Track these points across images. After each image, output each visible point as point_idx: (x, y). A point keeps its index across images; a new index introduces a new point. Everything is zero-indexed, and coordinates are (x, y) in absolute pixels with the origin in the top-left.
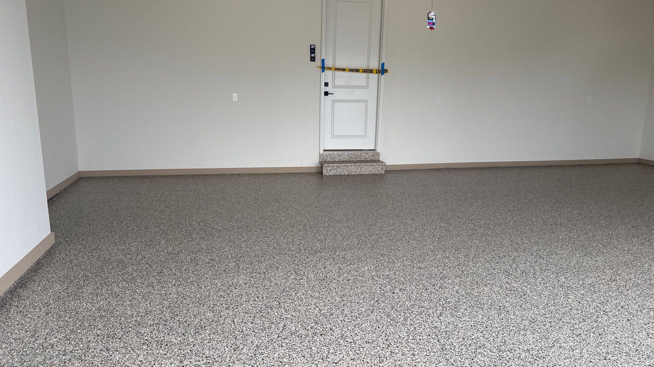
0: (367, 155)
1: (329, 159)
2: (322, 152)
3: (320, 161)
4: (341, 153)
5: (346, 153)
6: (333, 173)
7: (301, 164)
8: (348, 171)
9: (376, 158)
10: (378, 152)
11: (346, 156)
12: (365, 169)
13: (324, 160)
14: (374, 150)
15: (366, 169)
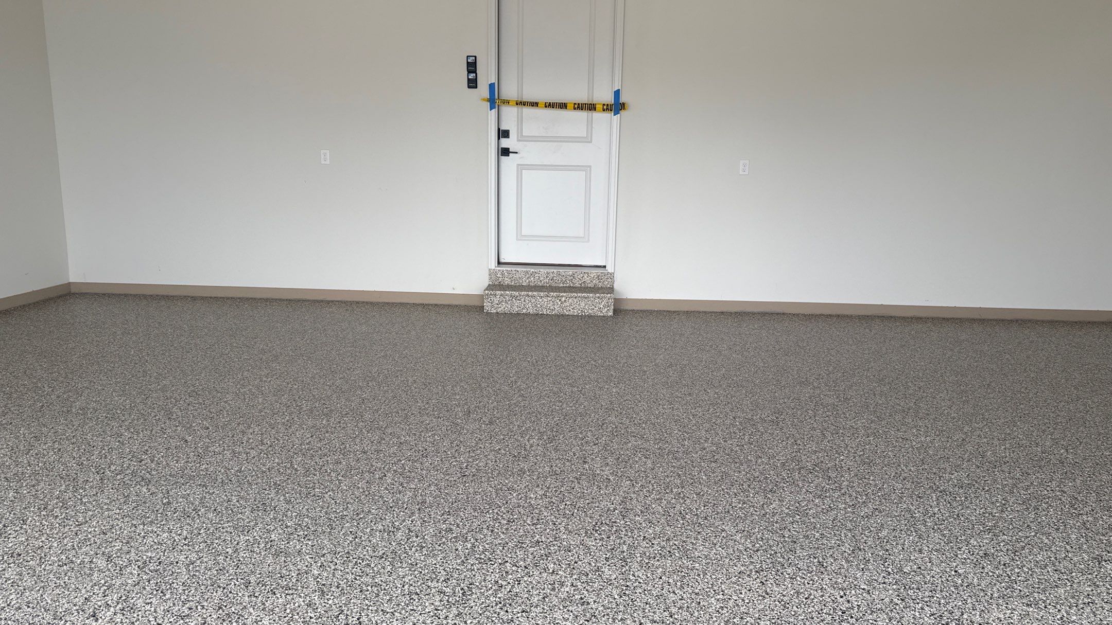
0: (586, 276)
1: (507, 281)
2: (494, 266)
3: (490, 283)
6: (503, 308)
7: (454, 289)
8: (536, 306)
9: (606, 284)
10: (610, 271)
11: (542, 276)
13: (496, 283)
14: (605, 267)
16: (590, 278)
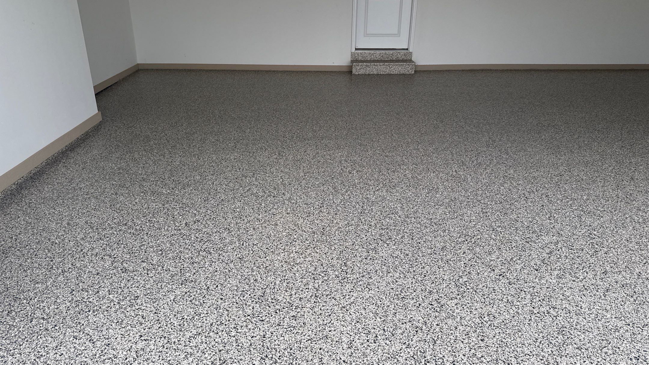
0: (399, 54)
1: (360, 58)
2: (353, 50)
3: (352, 59)
4: (373, 52)
5: (378, 52)
6: (362, 72)
7: (333, 63)
8: (377, 70)
9: (408, 58)
10: (411, 51)
11: (377, 55)
12: (394, 69)
13: (355, 59)
14: (407, 49)
15: (396, 69)
16: (401, 55)
